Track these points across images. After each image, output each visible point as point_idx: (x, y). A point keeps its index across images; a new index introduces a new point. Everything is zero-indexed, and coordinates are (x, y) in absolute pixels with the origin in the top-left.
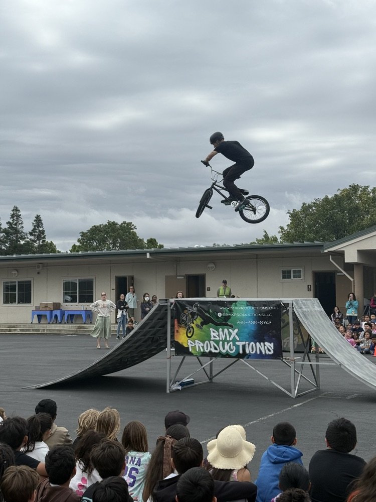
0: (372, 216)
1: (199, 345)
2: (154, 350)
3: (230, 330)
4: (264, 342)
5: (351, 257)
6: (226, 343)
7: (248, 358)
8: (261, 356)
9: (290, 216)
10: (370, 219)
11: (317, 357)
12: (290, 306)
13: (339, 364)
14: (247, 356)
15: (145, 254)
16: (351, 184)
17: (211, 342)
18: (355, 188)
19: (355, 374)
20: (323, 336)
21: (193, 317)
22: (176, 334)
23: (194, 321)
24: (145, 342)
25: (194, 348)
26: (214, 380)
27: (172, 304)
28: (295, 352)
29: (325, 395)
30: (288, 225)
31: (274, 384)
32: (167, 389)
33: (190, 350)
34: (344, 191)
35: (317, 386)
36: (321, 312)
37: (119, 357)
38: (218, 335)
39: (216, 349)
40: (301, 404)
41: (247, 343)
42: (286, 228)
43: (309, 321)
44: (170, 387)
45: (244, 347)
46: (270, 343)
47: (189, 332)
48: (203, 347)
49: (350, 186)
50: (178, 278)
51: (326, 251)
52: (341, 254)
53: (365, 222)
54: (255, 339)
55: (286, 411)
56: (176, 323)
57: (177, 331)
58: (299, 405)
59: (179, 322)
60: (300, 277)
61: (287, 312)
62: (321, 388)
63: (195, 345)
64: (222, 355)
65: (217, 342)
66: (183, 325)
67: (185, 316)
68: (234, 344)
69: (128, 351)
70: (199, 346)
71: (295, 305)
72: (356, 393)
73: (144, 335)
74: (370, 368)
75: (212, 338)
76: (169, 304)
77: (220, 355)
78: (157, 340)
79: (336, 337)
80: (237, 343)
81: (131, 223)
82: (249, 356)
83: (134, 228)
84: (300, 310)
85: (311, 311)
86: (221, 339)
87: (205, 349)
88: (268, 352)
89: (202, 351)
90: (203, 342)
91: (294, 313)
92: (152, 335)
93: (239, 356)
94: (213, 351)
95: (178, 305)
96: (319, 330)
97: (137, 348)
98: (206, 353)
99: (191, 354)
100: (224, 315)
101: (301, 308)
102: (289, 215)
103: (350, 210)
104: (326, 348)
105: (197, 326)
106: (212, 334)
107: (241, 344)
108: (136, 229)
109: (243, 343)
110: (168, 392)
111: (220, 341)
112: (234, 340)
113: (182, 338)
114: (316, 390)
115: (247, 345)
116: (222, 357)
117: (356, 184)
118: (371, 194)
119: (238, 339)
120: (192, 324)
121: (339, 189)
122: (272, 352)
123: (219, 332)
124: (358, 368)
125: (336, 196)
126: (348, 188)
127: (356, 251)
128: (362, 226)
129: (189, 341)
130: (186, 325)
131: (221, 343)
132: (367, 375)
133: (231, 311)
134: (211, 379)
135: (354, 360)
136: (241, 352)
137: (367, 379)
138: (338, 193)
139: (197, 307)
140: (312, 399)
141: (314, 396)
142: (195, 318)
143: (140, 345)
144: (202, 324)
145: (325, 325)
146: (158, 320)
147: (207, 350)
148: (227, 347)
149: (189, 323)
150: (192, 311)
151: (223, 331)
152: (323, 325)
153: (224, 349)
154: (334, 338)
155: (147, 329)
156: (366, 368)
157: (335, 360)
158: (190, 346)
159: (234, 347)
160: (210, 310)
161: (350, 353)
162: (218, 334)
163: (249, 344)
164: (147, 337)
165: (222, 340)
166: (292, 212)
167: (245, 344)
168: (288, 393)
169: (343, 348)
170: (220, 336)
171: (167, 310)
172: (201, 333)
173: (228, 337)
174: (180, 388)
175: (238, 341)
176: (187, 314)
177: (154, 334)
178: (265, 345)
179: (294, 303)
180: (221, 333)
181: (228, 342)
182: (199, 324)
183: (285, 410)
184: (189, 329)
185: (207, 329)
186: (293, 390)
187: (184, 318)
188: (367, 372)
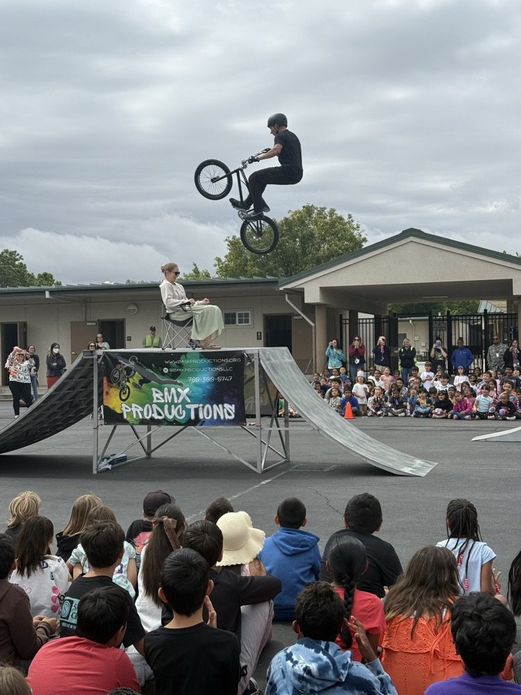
0: (330, 246)
1: (136, 410)
2: (71, 418)
3: (179, 390)
4: (223, 404)
5: (312, 295)
6: (173, 406)
7: (201, 425)
8: (220, 421)
9: (228, 245)
10: (328, 249)
11: (286, 421)
12: (256, 357)
13: (316, 428)
14: (200, 423)
15: (43, 292)
16: (306, 205)
17: (154, 406)
18: (309, 210)
19: (336, 441)
20: (296, 394)
21: (128, 374)
22: (105, 396)
23: (130, 379)
24: (61, 407)
25: (130, 414)
26: (153, 455)
27: (99, 357)
28: (262, 416)
29: (297, 468)
30: (226, 257)
31: (235, 456)
32: (94, 469)
33: (125, 417)
34: (296, 213)
35: (287, 458)
36: (291, 364)
37: (26, 429)
38: (163, 397)
39: (159, 414)
40: (269, 480)
41: (201, 405)
42: (223, 259)
43: (280, 376)
44: (98, 466)
45: (197, 410)
46: (231, 405)
47: (124, 394)
48: (142, 413)
49: (304, 207)
50: (88, 324)
51: (281, 289)
52: (300, 293)
53: (321, 253)
54: (212, 400)
55: (253, 490)
56: (105, 381)
57: (107, 393)
58: (267, 481)
59: (109, 381)
60: (247, 321)
61: (253, 364)
62: (291, 460)
63: (132, 410)
64: (168, 422)
65: (161, 406)
66: (114, 384)
67: (118, 373)
68: (184, 408)
69: (38, 421)
70: (137, 412)
71: (262, 355)
72: (333, 464)
73: (60, 399)
74: (353, 434)
75: (155, 401)
76: (95, 357)
77: (166, 422)
78: (77, 406)
79: (311, 396)
80: (187, 406)
81: (16, 252)
82: (203, 422)
83: (20, 258)
84: (267, 362)
85: (281, 364)
86: (166, 401)
87: (145, 414)
88: (227, 417)
89: (141, 417)
90: (143, 406)
91: (260, 365)
92: (70, 399)
93: (189, 423)
94: (156, 417)
95: (107, 357)
96: (291, 387)
97: (49, 417)
98: (146, 420)
99: (125, 422)
100: (171, 370)
101: (269, 360)
102: (227, 243)
103: (303, 237)
104: (301, 409)
105: (135, 385)
106: (155, 395)
107: (192, 407)
108: (23, 259)
109: (196, 406)
110: (95, 472)
111: (165, 403)
112: (184, 403)
113: (114, 401)
114: (286, 462)
115: (201, 409)
116: (167, 425)
117: (310, 205)
118: (328, 218)
119: (189, 401)
120: (127, 383)
121: (290, 211)
122: (233, 417)
123: (163, 393)
124: (339, 434)
125: (286, 219)
126: (301, 209)
127: (319, 289)
128: (318, 257)
129: (124, 405)
130: (119, 384)
131: (166, 406)
132: (350, 441)
133: (181, 366)
134: (149, 454)
135: (333, 423)
136: (193, 417)
137: (351, 446)
138: (288, 216)
139: (135, 360)
140: (283, 473)
141: (285, 470)
142: (131, 375)
143: (55, 413)
144: (142, 382)
145: (297, 381)
146: (80, 378)
147: (148, 416)
148: (174, 412)
149: (123, 382)
150: (127, 365)
151: (169, 391)
152: (295, 381)
153: (170, 414)
154: (309, 396)
155: (65, 391)
156: (347, 433)
157: (312, 425)
158: (125, 411)
159: (184, 412)
160: (153, 365)
161: (328, 415)
162: (162, 395)
163: (203, 407)
164: (64, 401)
165: (168, 403)
166: (231, 239)
167: (199, 407)
168: (253, 468)
169: (320, 408)
170: (166, 398)
171: (92, 365)
172: (140, 394)
173: (176, 398)
174: (109, 467)
175: (188, 403)
176: (120, 370)
177: (74, 397)
178: (224, 408)
179: (261, 353)
180: (166, 393)
181: (176, 405)
182: (137, 382)
183: (251, 489)
184: (123, 389)
185: (148, 389)
186: (258, 464)
187: (116, 376)
188: (349, 437)
